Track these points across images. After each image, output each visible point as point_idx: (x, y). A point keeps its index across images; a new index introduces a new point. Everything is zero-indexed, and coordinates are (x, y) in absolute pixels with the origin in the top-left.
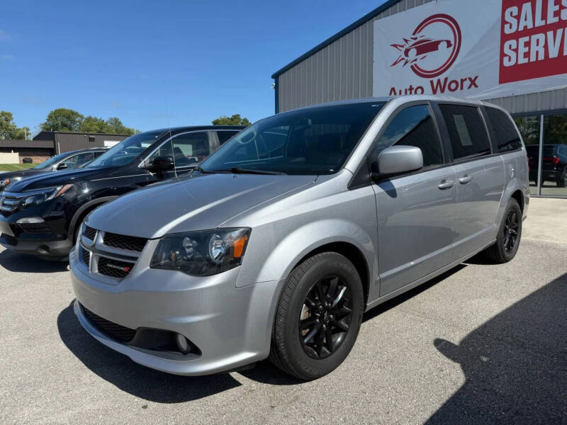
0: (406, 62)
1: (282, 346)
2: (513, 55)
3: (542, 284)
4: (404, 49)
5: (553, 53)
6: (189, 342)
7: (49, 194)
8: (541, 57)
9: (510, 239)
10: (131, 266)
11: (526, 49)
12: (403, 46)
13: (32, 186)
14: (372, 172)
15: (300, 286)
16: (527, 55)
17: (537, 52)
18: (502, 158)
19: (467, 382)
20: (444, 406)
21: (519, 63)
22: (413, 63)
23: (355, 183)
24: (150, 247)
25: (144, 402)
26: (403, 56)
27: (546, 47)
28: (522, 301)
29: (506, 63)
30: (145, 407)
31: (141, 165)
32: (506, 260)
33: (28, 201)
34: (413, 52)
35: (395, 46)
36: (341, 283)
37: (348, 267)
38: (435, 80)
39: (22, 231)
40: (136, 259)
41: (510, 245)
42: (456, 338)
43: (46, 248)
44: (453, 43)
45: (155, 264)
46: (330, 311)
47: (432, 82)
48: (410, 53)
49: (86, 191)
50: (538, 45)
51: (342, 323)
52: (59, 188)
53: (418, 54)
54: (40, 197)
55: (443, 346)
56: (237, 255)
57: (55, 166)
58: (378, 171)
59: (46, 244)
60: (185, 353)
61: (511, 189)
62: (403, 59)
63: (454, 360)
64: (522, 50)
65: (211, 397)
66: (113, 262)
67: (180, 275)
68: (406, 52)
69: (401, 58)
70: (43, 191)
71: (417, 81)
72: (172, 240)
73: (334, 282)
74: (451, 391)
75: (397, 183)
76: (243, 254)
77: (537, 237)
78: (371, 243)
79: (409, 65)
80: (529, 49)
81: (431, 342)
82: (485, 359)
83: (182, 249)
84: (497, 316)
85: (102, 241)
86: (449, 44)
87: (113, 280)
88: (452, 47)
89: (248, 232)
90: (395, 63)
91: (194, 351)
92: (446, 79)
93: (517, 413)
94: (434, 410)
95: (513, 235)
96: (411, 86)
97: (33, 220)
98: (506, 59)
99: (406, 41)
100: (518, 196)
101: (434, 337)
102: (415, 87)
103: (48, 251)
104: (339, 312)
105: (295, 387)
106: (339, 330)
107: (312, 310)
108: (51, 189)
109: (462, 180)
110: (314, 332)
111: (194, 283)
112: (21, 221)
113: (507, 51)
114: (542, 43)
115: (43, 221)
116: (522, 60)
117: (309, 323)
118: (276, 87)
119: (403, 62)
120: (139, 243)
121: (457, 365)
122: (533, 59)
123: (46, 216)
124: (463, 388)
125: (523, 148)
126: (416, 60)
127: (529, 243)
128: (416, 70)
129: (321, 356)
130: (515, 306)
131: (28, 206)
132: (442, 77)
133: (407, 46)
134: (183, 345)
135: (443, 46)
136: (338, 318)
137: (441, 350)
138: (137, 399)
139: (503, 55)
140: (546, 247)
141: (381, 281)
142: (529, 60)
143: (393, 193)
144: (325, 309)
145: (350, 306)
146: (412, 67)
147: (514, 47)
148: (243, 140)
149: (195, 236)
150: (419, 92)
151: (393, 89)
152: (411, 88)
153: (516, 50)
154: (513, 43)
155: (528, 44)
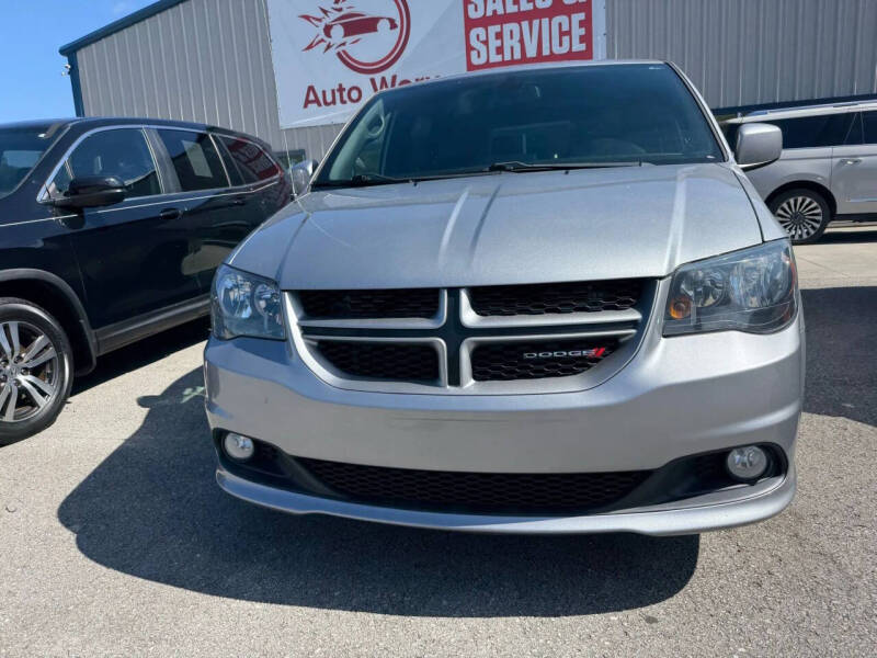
0: (329, 47)
2: (483, 49)
4: (322, 25)
5: (531, 51)
8: (517, 55)
11: (499, 43)
12: (320, 20)
16: (500, 50)
17: (512, 48)
21: (491, 60)
26: (322, 35)
27: (522, 41)
29: (475, 60)
31: (42, 196)
34: (338, 31)
35: (307, 18)
38: (378, 77)
44: (398, 22)
47: (373, 81)
48: (332, 32)
50: (512, 37)
53: (345, 35)
60: (752, 482)
62: (323, 40)
64: (494, 43)
68: (327, 30)
69: (319, 38)
71: (350, 79)
79: (333, 51)
80: (502, 43)
86: (393, 26)
88: (398, 30)
90: (310, 47)
92: (394, 78)
96: (340, 85)
98: (474, 54)
99: (325, 12)
102: (347, 86)
113: (474, 43)
114: (517, 36)
116: (495, 57)
119: (324, 45)
122: (508, 57)
126: (344, 44)
128: (345, 59)
132: (388, 74)
133: (327, 21)
135: (383, 26)
139: (469, 48)
142: (503, 57)
146: (339, 54)
147: (483, 38)
148: (370, 128)
150: (355, 95)
151: (311, 89)
152: (341, 89)
153: (486, 43)
154: (481, 32)
155: (500, 36)
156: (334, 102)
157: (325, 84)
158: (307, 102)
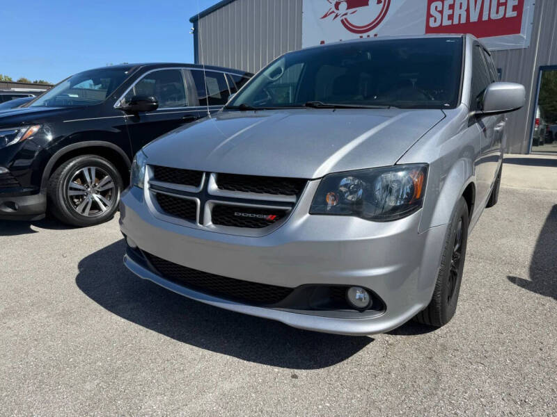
0: (337, 16)
2: (438, 16)
4: (334, 2)
5: (474, 18)
7: (12, 137)
8: (463, 21)
10: (285, 213)
11: (451, 12)
16: (451, 17)
17: (460, 15)
21: (443, 25)
22: (344, 17)
26: (334, 9)
27: (468, 11)
29: (432, 24)
31: (117, 105)
34: (343, 5)
38: (365, 36)
46: (453, 256)
48: (340, 7)
49: (49, 137)
50: (461, 8)
51: (456, 267)
52: (23, 130)
53: (348, 8)
56: (418, 195)
59: (12, 199)
60: (362, 310)
62: (333, 12)
64: (447, 12)
66: (243, 210)
68: (337, 5)
69: (332, 10)
70: (2, 133)
76: (423, 195)
79: (339, 19)
85: (215, 186)
86: (379, 1)
87: (249, 232)
90: (325, 16)
91: (374, 307)
92: (375, 36)
98: (432, 20)
101: (504, 275)
103: (15, 209)
108: (12, 130)
113: (433, 11)
114: (464, 7)
115: (7, 170)
116: (446, 22)
118: (195, 32)
119: (334, 15)
122: (456, 21)
126: (346, 14)
128: (346, 24)
132: (372, 33)
135: (373, 2)
139: (429, 15)
142: (452, 22)
145: (460, 249)
146: (342, 21)
147: (440, 8)
148: (271, 75)
151: (323, 43)
153: (441, 12)
154: (439, 4)
155: (452, 7)
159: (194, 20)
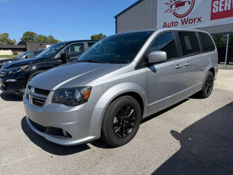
0: (171, 11)
1: (105, 134)
2: (217, 7)
3: (219, 107)
4: (170, 5)
6: (67, 132)
7: (18, 70)
8: (229, 8)
9: (208, 88)
10: (44, 101)
11: (223, 5)
12: (169, 4)
13: (12, 66)
14: (146, 62)
15: (113, 110)
16: (223, 7)
17: (228, 6)
18: (205, 54)
19: (182, 148)
20: (170, 158)
21: (219, 11)
22: (174, 11)
23: (138, 67)
24: (51, 94)
25: (52, 155)
26: (170, 8)
28: (210, 115)
29: (214, 11)
30: (52, 157)
31: (56, 57)
32: (206, 97)
33: (10, 72)
34: (174, 6)
35: (166, 4)
36: (131, 108)
37: (134, 101)
38: (183, 19)
39: (9, 85)
40: (46, 99)
41: (208, 90)
42: (180, 130)
43: (18, 92)
44: (191, 2)
45: (54, 101)
46: (126, 119)
48: (172, 7)
49: (34, 68)
50: (228, 3)
51: (132, 124)
52: (22, 67)
53: (176, 7)
54: (15, 71)
55: (174, 133)
56: (86, 97)
57: (24, 57)
58: (148, 62)
59: (18, 90)
60: (66, 137)
61: (209, 67)
62: (170, 9)
63: (178, 139)
65: (78, 153)
66: (38, 100)
67: (63, 106)
70: (16, 68)
71: (175, 19)
72: (60, 91)
73: (128, 108)
74: (174, 152)
75: (156, 66)
76: (88, 97)
77: (221, 87)
78: (144, 91)
79: (172, 12)
80: (224, 5)
81: (169, 131)
82: (190, 139)
83: (65, 95)
84: (198, 121)
85: (34, 91)
86: (189, 3)
87: (38, 107)
88: (191, 4)
89: (91, 88)
90: (166, 12)
91: (69, 136)
92: (188, 18)
93: (199, 162)
94: (166, 160)
95: (209, 86)
96: (173, 21)
97: (12, 80)
98: (214, 9)
99: (171, 1)
100: (212, 70)
101: (171, 130)
102: (174, 22)
103: (19, 93)
104: (130, 120)
105: (112, 149)
106: (130, 127)
107: (119, 119)
108: (19, 67)
109: (186, 64)
110: (120, 128)
111: (68, 109)
112: (8, 81)
113: (214, 6)
114: (230, 2)
115: (16, 80)
116: (221, 10)
117: (117, 124)
118: (116, 22)
119: (170, 11)
120: (47, 92)
121: (178, 142)
122: (225, 9)
123: (17, 78)
124: (179, 151)
125: (216, 50)
126: (175, 10)
127: (217, 90)
128: (175, 14)
129: (122, 137)
130: (207, 117)
131: (10, 74)
132: (186, 18)
133: (171, 4)
134: (65, 133)
135: (187, 3)
136: (130, 122)
137: (173, 135)
138: (49, 154)
139: (212, 7)
140: (224, 91)
141: (149, 107)
142: (224, 10)
143: (154, 71)
144: (124, 118)
145: (136, 117)
146: (173, 13)
147: (217, 4)
148: (96, 47)
149: (69, 90)
150: (176, 24)
151: (165, 23)
152: (173, 23)
154: (217, 2)
155: (223, 3)
156: (170, 26)
157: (169, 22)
158: (164, 26)
159: (116, 17)
